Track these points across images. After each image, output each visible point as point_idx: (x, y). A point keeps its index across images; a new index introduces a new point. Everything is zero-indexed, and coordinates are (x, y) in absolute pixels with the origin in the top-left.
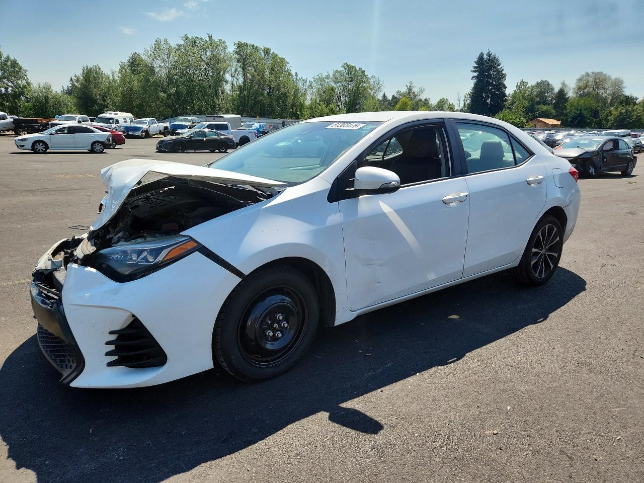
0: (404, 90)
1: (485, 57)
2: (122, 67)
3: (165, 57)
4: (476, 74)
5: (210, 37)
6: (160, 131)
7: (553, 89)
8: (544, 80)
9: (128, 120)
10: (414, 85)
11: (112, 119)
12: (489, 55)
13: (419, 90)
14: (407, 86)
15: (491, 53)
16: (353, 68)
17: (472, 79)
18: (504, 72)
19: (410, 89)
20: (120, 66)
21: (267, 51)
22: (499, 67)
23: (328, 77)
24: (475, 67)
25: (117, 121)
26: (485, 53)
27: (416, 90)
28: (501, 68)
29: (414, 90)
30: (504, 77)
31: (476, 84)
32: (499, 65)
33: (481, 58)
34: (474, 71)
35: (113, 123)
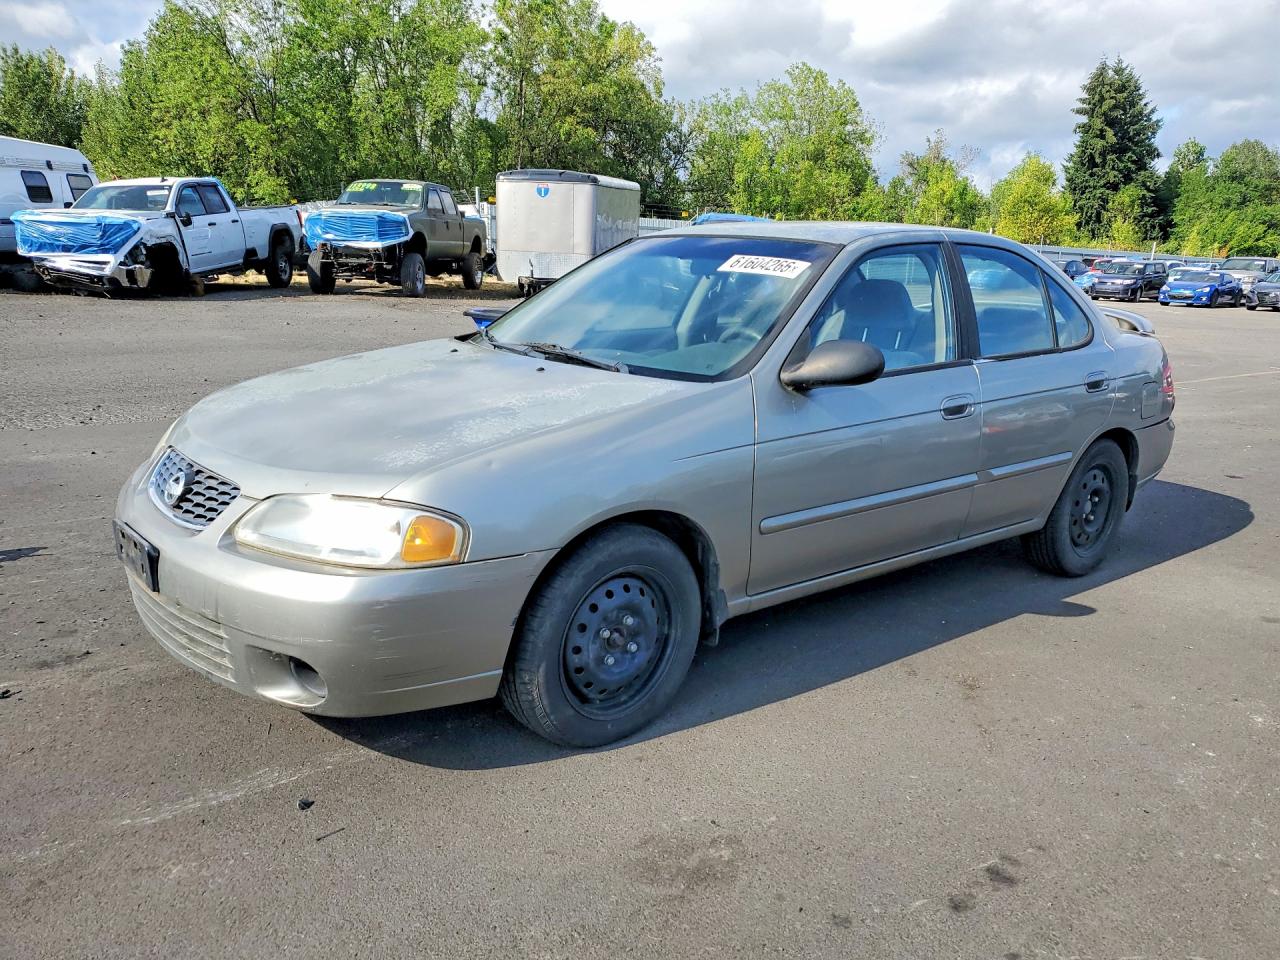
0: (920, 150)
1: (1111, 73)
2: (132, 53)
4: (1084, 119)
6: (251, 252)
8: (1252, 141)
13: (960, 153)
14: (929, 141)
17: (1075, 133)
18: (1154, 117)
19: (936, 152)
20: (126, 52)
22: (1141, 104)
24: (1083, 101)
26: (1111, 63)
27: (949, 153)
28: (1145, 105)
29: (946, 152)
30: (1153, 128)
31: (1084, 145)
32: (1141, 98)
33: (1101, 76)
34: (1079, 112)
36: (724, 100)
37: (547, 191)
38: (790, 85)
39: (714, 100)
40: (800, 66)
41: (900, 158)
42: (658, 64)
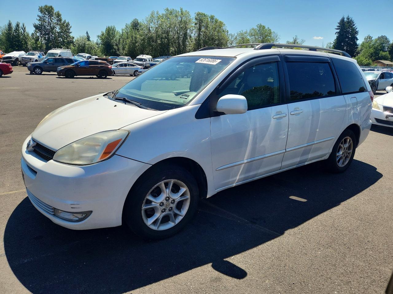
1: (346, 20)
5: (181, 9)
7: (388, 42)
8: (383, 35)
10: (298, 37)
12: (348, 19)
14: (293, 38)
15: (349, 17)
16: (264, 27)
17: (335, 34)
18: (357, 30)
21: (212, 18)
22: (354, 27)
23: (246, 33)
24: (338, 26)
26: (346, 17)
29: (298, 41)
30: (357, 33)
31: (338, 37)
32: (354, 25)
33: (343, 20)
34: (337, 29)
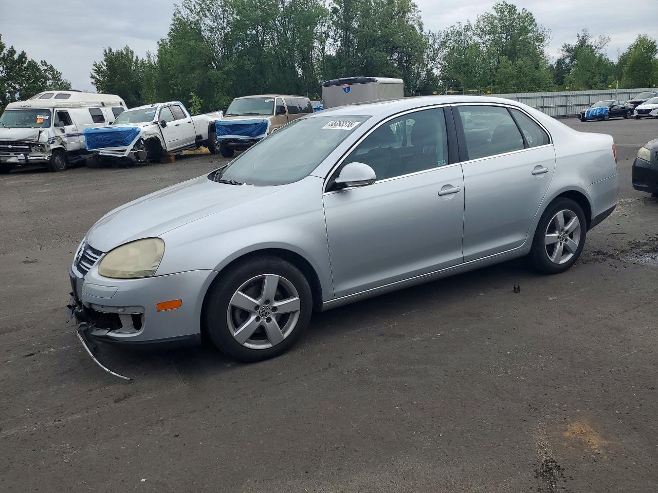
0: (574, 42)
3: (220, 11)
6: (199, 137)
9: (107, 113)
11: (46, 111)
13: (598, 41)
19: (583, 42)
25: (64, 118)
27: (591, 41)
35: (47, 124)
36: (458, 28)
37: (349, 89)
38: (495, 14)
39: (452, 29)
40: (502, 3)
41: (562, 48)
42: (419, 14)
